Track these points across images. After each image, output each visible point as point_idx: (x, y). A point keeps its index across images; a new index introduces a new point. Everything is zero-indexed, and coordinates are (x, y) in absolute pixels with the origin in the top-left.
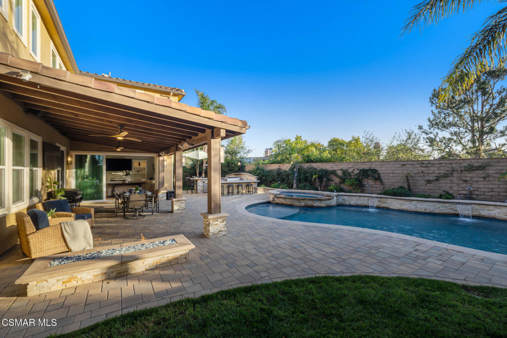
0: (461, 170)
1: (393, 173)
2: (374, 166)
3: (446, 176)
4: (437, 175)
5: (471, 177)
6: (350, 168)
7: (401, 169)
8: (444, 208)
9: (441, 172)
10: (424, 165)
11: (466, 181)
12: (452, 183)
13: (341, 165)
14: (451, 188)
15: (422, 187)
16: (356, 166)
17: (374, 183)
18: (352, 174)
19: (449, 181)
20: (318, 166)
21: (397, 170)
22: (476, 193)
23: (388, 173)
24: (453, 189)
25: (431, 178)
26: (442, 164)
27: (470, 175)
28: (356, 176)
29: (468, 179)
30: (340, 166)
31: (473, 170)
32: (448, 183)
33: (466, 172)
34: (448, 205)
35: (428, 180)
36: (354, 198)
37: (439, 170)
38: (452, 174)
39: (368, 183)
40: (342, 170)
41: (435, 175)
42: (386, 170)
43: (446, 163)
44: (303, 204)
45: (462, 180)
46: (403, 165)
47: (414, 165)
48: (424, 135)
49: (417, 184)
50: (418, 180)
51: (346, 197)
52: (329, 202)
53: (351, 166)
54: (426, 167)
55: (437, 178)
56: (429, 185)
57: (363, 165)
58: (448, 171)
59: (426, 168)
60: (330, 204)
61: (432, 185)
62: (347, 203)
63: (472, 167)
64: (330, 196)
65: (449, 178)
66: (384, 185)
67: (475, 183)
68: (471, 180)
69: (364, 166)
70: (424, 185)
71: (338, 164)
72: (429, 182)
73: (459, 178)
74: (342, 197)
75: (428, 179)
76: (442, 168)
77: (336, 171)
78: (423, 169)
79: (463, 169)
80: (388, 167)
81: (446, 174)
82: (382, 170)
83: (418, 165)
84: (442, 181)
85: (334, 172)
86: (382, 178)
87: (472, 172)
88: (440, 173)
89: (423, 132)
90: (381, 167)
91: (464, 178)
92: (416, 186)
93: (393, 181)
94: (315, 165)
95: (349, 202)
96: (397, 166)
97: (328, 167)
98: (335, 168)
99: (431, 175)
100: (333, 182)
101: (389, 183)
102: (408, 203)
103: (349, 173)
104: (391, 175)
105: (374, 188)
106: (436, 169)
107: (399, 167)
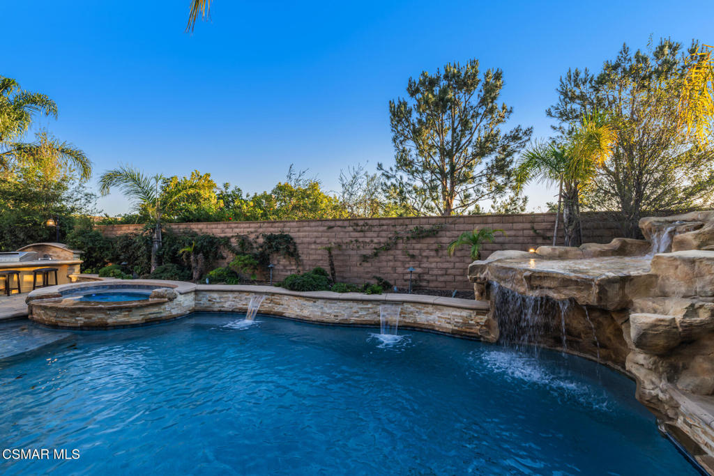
0: (407, 237)
1: (315, 242)
2: (288, 229)
3: (388, 248)
4: (376, 246)
5: (420, 249)
6: (252, 233)
7: (326, 234)
8: (365, 313)
9: (382, 240)
10: (359, 228)
11: (413, 256)
12: (396, 261)
13: (237, 227)
14: (394, 268)
15: (355, 269)
16: (261, 230)
17: (288, 263)
18: (255, 245)
19: (391, 258)
20: (201, 230)
21: (322, 237)
22: (426, 277)
23: (309, 243)
24: (397, 271)
25: (368, 252)
26: (383, 225)
27: (418, 246)
28: (260, 249)
29: (416, 252)
30: (237, 230)
31: (423, 237)
32: (391, 261)
33: (414, 241)
34: (370, 306)
35: (364, 256)
36: (231, 295)
37: (378, 237)
38: (396, 244)
39: (279, 261)
40: (238, 236)
41: (374, 246)
42: (305, 237)
43: (388, 225)
44: (81, 320)
45: (409, 255)
46: (330, 228)
47: (345, 227)
48: (383, 180)
49: (348, 263)
50: (349, 255)
51: (215, 295)
52: (155, 310)
53: (252, 230)
54: (361, 231)
55: (375, 251)
56: (366, 264)
57: (272, 227)
58: (390, 238)
59: (362, 234)
60: (159, 315)
61: (369, 265)
62: (216, 307)
63: (422, 231)
64: (163, 297)
65: (391, 252)
66: (303, 265)
67: (425, 260)
68: (420, 255)
69: (272, 229)
70: (358, 264)
71: (233, 225)
72: (365, 258)
73: (405, 252)
74: (208, 295)
75: (365, 253)
76: (384, 234)
77: (229, 238)
78: (357, 234)
79: (409, 235)
80: (309, 231)
81: (388, 244)
82: (299, 237)
83: (351, 229)
84: (383, 258)
85: (227, 241)
86: (300, 252)
87: (421, 240)
88: (380, 243)
89: (383, 174)
90: (299, 231)
91: (411, 252)
92: (347, 266)
93: (314, 257)
94: (196, 227)
95: (220, 305)
96: (321, 229)
97: (217, 230)
98: (229, 233)
99: (367, 247)
100: (224, 261)
101: (310, 263)
102: (310, 303)
103: (250, 244)
104: (313, 246)
105: (287, 271)
106: (375, 235)
107: (323, 231)
